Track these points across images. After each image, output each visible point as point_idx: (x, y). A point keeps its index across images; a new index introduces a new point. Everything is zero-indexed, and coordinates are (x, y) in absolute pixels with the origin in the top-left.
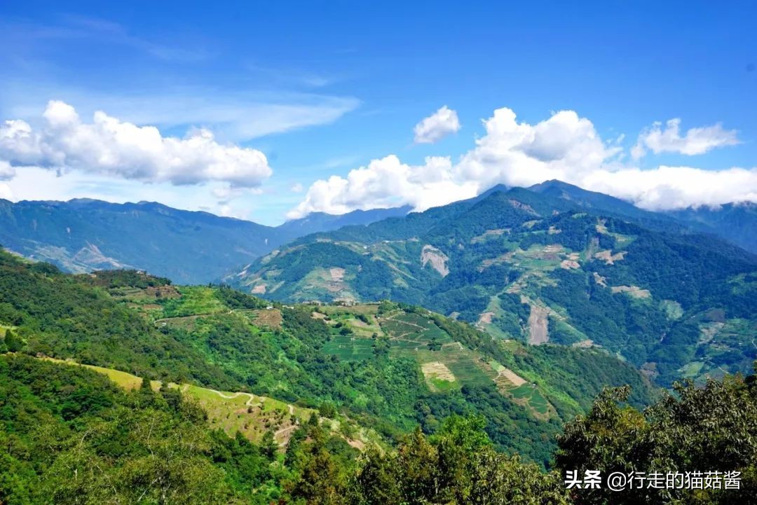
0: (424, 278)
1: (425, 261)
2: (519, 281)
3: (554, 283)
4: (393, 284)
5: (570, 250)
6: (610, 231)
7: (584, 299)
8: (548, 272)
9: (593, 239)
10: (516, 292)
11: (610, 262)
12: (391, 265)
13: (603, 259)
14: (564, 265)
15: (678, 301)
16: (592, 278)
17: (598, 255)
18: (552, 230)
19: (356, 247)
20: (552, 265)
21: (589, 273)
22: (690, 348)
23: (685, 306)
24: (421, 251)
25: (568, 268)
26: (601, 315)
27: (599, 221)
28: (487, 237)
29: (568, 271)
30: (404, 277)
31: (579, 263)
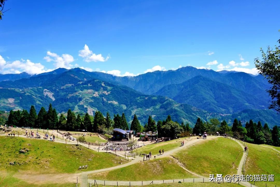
0: (46, 101)
1: (45, 95)
2: (83, 101)
3: (92, 101)
4: (36, 103)
5: (95, 91)
6: (106, 85)
7: (101, 105)
8: (91, 98)
9: (101, 88)
10: (82, 104)
11: (107, 94)
12: (33, 97)
13: (105, 93)
14: (94, 95)
15: (125, 104)
16: (102, 99)
17: (103, 92)
18: (89, 85)
19: (17, 90)
20: (91, 96)
21: (101, 98)
22: (130, 116)
23: (127, 106)
24: (43, 91)
25: (96, 96)
26: (107, 109)
27: (102, 82)
28: (66, 87)
29: (96, 97)
30: (39, 101)
31: (98, 95)
